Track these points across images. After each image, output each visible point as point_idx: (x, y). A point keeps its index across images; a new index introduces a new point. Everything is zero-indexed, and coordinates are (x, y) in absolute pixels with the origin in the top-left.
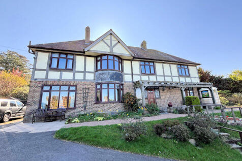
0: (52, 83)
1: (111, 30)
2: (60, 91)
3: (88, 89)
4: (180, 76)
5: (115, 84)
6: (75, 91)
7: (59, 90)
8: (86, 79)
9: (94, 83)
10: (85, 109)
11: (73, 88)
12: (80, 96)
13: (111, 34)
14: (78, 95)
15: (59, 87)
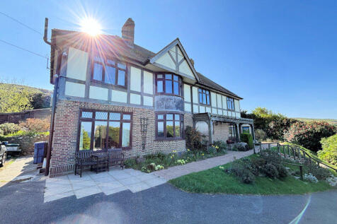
0: (96, 107)
1: (178, 39)
2: (108, 120)
3: (147, 120)
4: (228, 110)
5: (174, 114)
6: (131, 121)
7: (106, 119)
8: (144, 104)
9: (153, 112)
10: (144, 148)
11: (127, 117)
12: (137, 129)
13: (178, 45)
14: (134, 128)
15: (107, 114)
